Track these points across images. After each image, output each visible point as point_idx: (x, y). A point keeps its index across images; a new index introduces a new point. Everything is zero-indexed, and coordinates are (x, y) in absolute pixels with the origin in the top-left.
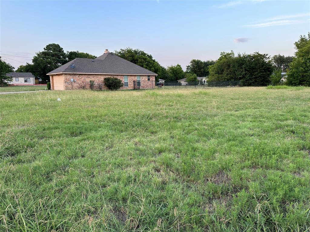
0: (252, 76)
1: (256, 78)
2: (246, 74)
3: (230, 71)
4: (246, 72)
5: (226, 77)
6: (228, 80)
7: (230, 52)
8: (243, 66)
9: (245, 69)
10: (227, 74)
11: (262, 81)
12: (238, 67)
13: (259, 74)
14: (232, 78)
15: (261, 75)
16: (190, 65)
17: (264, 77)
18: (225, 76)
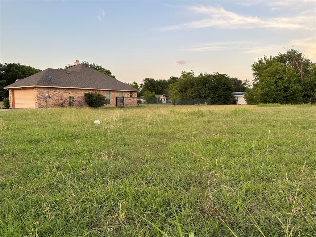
0: (215, 95)
1: (219, 96)
2: (210, 93)
3: (194, 90)
4: (210, 91)
5: (191, 96)
6: (193, 98)
7: (190, 72)
8: (207, 85)
9: (208, 88)
10: (192, 93)
11: (224, 100)
12: (202, 86)
13: (222, 93)
14: (197, 96)
15: (224, 93)
16: (143, 83)
17: (225, 96)
18: (190, 94)
